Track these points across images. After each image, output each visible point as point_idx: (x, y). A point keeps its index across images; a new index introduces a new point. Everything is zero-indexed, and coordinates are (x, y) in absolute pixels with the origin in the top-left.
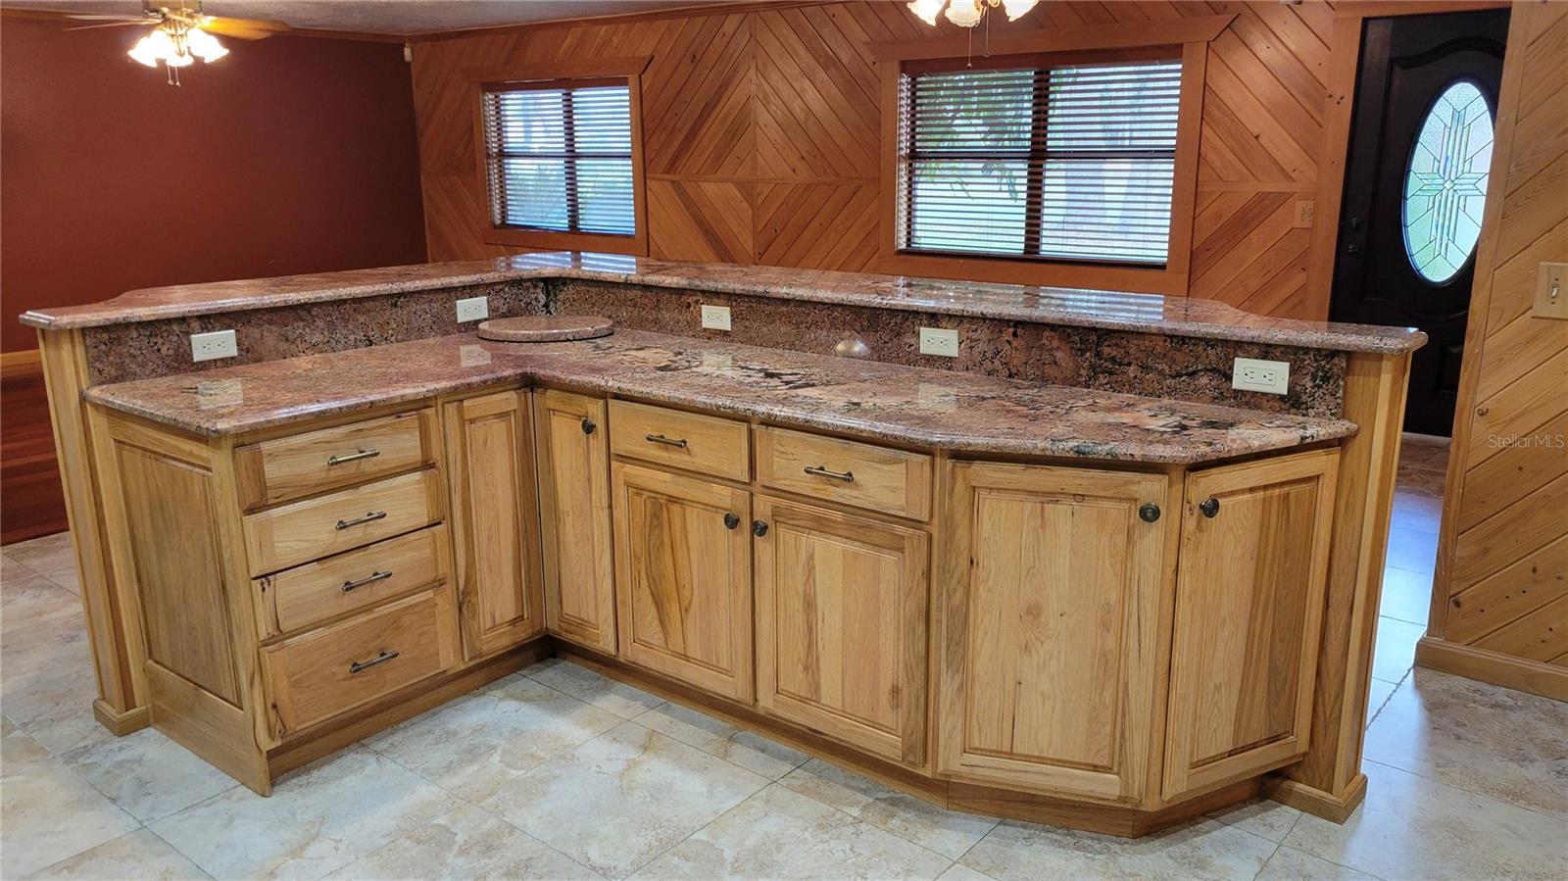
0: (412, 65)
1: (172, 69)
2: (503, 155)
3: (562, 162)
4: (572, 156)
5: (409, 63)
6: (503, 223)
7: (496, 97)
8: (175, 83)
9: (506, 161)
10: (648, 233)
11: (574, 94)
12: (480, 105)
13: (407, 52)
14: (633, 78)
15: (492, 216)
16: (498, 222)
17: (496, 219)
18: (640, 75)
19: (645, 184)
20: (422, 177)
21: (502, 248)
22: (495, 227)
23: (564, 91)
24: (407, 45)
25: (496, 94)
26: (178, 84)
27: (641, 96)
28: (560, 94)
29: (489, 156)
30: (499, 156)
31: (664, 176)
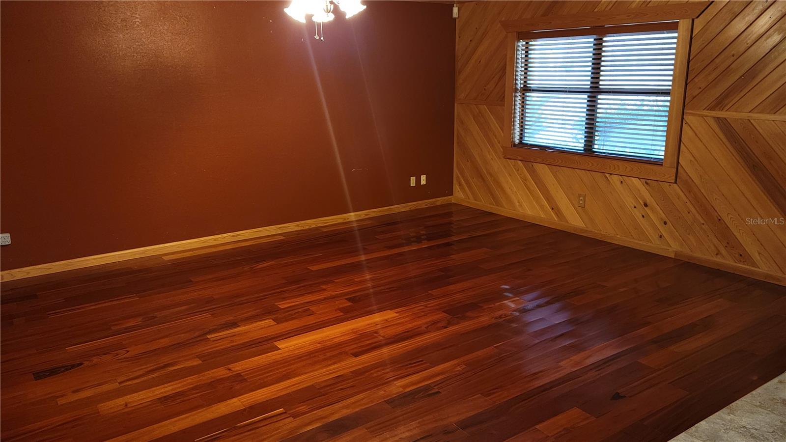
0: (457, 20)
1: (319, 25)
2: (526, 89)
3: (586, 96)
4: (595, 91)
5: (455, 19)
6: (521, 143)
7: (527, 43)
8: (320, 37)
9: (528, 94)
10: (678, 163)
11: (605, 39)
12: (514, 50)
13: (455, 10)
14: (684, 24)
15: (514, 138)
16: (517, 141)
17: (516, 139)
18: (693, 20)
19: (683, 118)
20: (456, 104)
21: (519, 162)
22: (515, 145)
23: (595, 37)
24: (455, 5)
25: (527, 41)
26: (322, 38)
27: (691, 38)
28: (592, 40)
29: (516, 90)
30: (524, 90)
31: (706, 112)
